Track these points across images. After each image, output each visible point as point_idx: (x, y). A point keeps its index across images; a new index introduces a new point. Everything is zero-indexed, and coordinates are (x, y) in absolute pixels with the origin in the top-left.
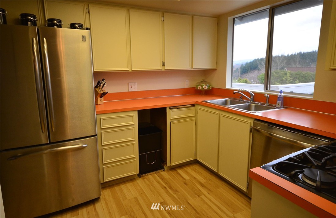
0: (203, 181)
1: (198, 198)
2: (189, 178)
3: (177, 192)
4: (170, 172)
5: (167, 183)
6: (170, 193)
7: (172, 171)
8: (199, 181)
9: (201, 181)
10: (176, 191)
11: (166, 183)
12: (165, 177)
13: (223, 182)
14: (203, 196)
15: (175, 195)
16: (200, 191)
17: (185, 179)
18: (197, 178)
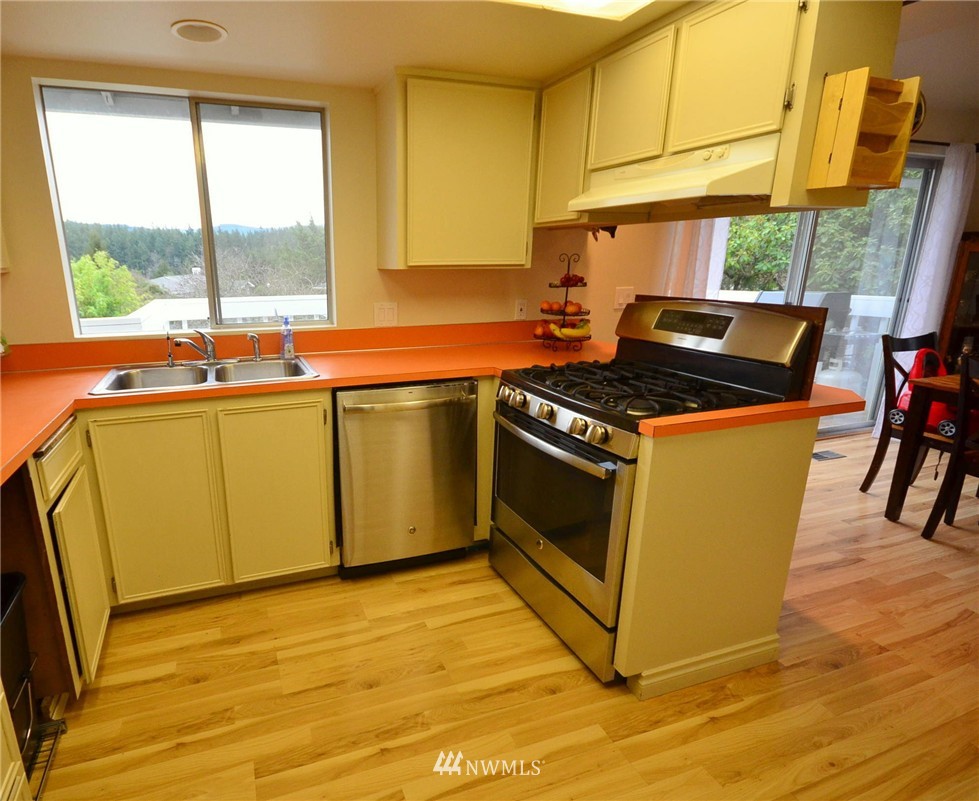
0: (214, 634)
1: (281, 667)
2: (175, 663)
3: (228, 714)
4: (84, 711)
5: (154, 734)
6: (220, 737)
7: (86, 705)
8: (210, 642)
9: (210, 638)
10: (223, 715)
11: (154, 738)
12: (113, 736)
13: (245, 599)
14: (278, 653)
15: (239, 724)
16: (253, 653)
17: (171, 676)
18: (187, 643)
